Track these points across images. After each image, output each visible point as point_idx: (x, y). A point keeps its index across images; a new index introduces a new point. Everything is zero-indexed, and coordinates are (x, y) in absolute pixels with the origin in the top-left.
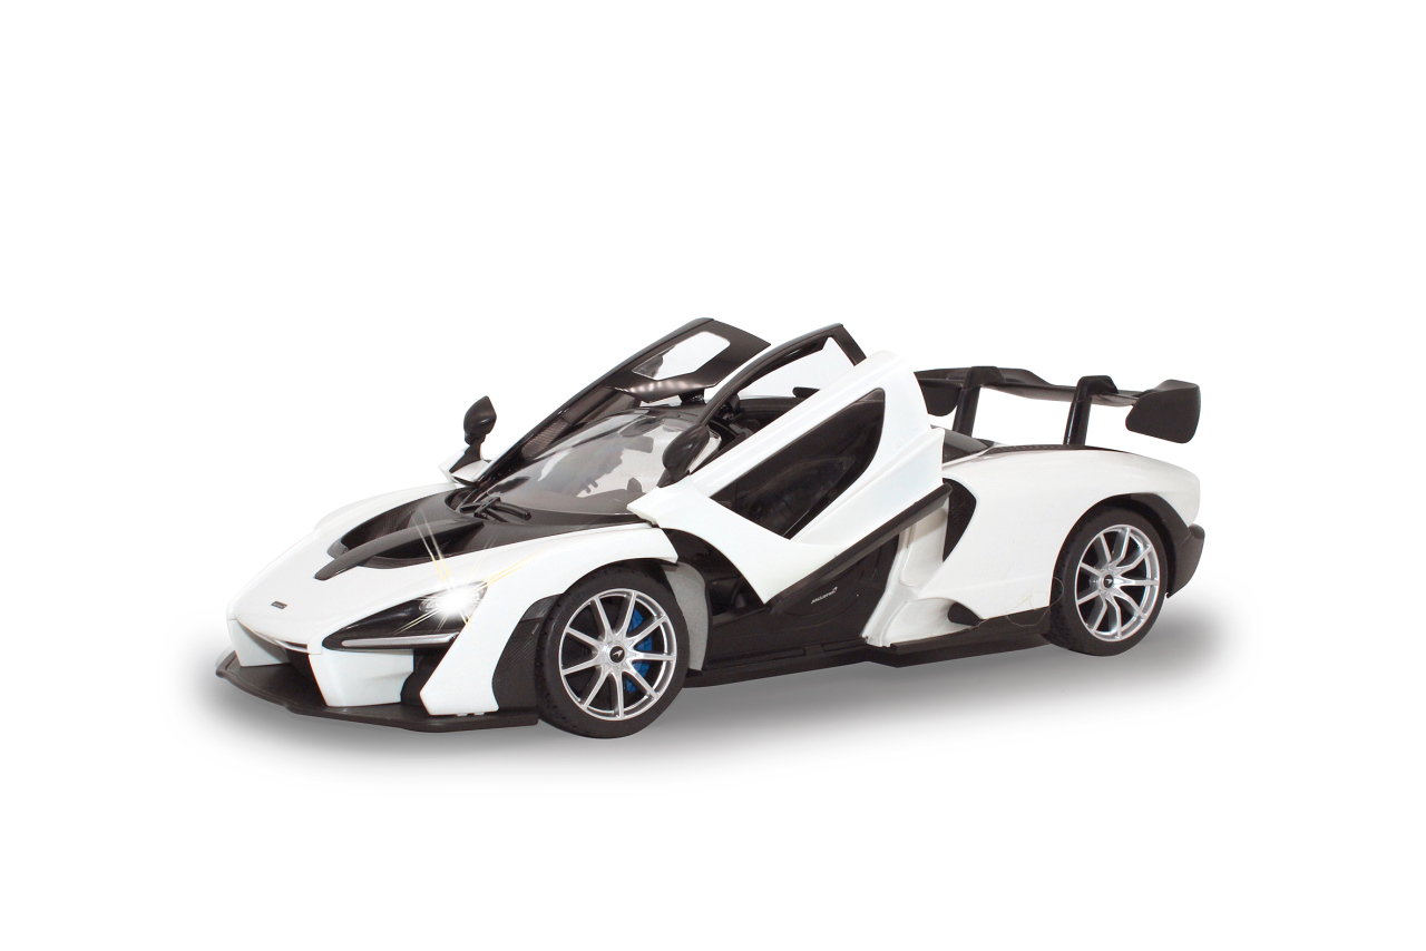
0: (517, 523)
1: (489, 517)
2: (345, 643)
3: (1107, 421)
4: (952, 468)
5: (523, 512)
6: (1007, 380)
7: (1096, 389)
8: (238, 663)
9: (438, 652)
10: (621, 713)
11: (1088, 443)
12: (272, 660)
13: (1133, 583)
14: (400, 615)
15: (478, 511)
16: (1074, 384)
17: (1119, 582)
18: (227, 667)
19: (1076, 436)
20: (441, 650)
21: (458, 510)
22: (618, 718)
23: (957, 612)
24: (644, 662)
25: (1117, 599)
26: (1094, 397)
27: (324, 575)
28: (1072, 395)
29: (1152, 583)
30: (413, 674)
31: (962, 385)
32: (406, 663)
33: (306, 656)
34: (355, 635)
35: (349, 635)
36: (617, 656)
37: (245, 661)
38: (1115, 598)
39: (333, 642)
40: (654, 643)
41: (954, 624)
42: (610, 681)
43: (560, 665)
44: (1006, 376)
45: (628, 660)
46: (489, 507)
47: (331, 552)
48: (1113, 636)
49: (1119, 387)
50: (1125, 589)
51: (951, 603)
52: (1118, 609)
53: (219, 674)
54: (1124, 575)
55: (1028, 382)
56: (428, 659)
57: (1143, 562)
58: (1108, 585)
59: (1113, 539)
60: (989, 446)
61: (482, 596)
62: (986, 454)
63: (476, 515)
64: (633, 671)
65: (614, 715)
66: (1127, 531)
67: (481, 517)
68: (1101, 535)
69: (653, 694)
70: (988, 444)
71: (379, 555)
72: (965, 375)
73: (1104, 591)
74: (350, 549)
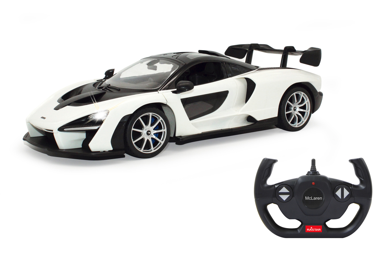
0: (116, 92)
1: (107, 90)
2: (65, 130)
3: (293, 60)
4: (247, 75)
5: (118, 89)
6: (262, 48)
7: (289, 50)
8: (29, 136)
9: (94, 132)
10: (153, 150)
11: (287, 67)
12: (41, 135)
13: (302, 110)
14: (83, 120)
15: (103, 88)
16: (283, 49)
17: (298, 109)
18: (26, 137)
19: (284, 65)
20: (95, 131)
21: (97, 88)
22: (152, 152)
23: (250, 118)
24: (157, 133)
25: (297, 115)
26: (289, 53)
27: (57, 108)
28: (282, 53)
29: (308, 111)
30: (86, 139)
31: (248, 50)
32: (83, 136)
33: (53, 133)
34: (68, 127)
35: (66, 127)
36: (148, 133)
37: (32, 135)
38: (296, 114)
39: (61, 129)
40: (159, 127)
41: (249, 122)
42: (148, 141)
43: (132, 140)
44: (261, 46)
45: (152, 133)
46: (107, 87)
47: (58, 101)
48: (295, 126)
49: (297, 50)
50: (300, 112)
51: (248, 116)
52: (297, 118)
53: (24, 139)
54: (300, 108)
55: (267, 48)
56: (91, 134)
57: (305, 105)
58: (295, 110)
59: (298, 96)
60: (258, 68)
61: (108, 114)
62: (257, 70)
63: (103, 90)
64: (154, 137)
65: (151, 151)
66: (302, 94)
67: (104, 90)
68: (294, 94)
69: (161, 142)
70: (257, 67)
71: (73, 102)
72: (249, 46)
73: (293, 112)
74: (64, 100)
